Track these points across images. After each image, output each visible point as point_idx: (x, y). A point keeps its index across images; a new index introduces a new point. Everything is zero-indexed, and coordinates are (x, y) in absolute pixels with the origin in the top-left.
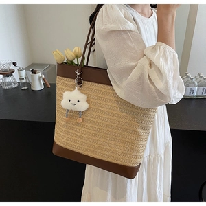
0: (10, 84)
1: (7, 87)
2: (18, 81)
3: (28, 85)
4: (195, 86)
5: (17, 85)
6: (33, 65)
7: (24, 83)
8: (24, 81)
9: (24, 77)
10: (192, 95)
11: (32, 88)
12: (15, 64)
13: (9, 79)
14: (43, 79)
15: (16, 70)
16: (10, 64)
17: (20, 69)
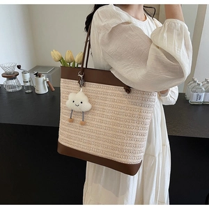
0: (14, 87)
1: (11, 90)
2: (22, 84)
3: (33, 88)
4: (202, 92)
5: (21, 88)
6: (37, 67)
7: (28, 86)
8: (28, 84)
9: (28, 80)
10: (199, 101)
11: (36, 92)
12: (19, 67)
13: (13, 82)
14: (48, 82)
15: (20, 74)
16: (14, 67)
17: (24, 72)
